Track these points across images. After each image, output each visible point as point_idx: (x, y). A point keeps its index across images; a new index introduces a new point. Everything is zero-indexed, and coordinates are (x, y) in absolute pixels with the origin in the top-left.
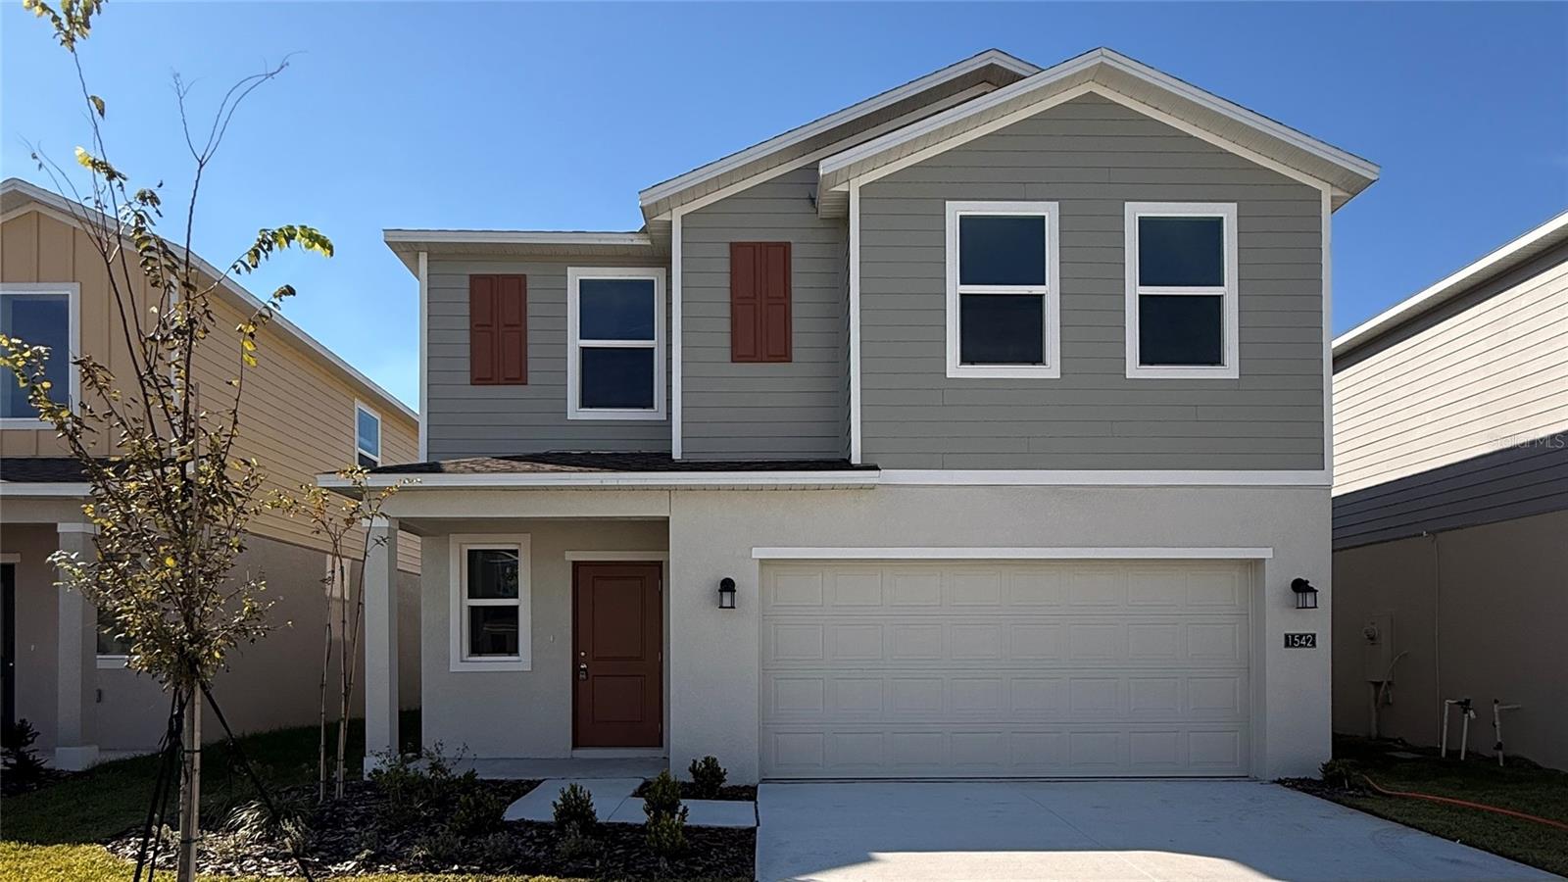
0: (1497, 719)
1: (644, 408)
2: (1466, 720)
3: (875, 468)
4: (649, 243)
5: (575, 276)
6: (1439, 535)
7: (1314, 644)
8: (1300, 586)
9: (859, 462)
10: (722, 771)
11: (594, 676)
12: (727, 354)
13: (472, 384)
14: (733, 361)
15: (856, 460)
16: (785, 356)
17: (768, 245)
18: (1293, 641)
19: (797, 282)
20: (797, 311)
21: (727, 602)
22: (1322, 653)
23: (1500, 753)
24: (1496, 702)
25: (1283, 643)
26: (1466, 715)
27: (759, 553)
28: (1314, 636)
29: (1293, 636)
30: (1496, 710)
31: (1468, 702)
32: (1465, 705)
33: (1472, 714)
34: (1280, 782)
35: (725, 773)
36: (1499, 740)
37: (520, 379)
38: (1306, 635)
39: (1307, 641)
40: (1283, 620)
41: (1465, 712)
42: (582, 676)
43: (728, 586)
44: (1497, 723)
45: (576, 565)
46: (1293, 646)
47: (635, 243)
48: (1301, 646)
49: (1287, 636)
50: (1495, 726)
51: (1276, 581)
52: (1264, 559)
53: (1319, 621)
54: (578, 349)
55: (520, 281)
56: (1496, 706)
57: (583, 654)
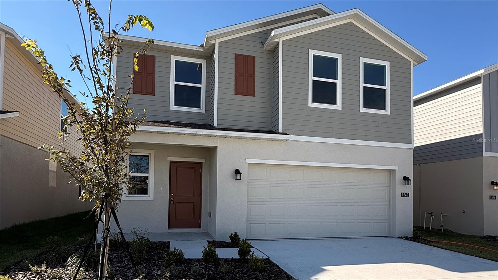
0: (442, 218)
1: (197, 108)
2: (431, 218)
3: (286, 134)
4: (202, 50)
5: (174, 59)
6: (421, 165)
7: (408, 196)
8: (406, 179)
9: (281, 132)
10: (239, 237)
11: (176, 203)
12: (233, 91)
13: (133, 93)
14: (235, 94)
15: (280, 131)
16: (253, 95)
17: (248, 56)
18: (403, 195)
19: (257, 69)
20: (257, 79)
21: (238, 178)
22: (410, 200)
23: (442, 228)
24: (441, 213)
25: (401, 195)
26: (432, 217)
27: (248, 161)
28: (409, 193)
29: (403, 193)
30: (441, 216)
31: (432, 213)
32: (431, 214)
33: (433, 216)
34: (400, 238)
35: (240, 238)
36: (442, 224)
37: (152, 93)
38: (407, 193)
39: (407, 195)
40: (401, 188)
41: (431, 216)
42: (172, 202)
43: (237, 172)
44: (442, 219)
45: (171, 162)
46: (403, 196)
47: (198, 50)
48: (405, 196)
49: (402, 193)
50: (441, 220)
51: (399, 177)
52: (396, 170)
53: (409, 189)
54: (174, 85)
55: (153, 58)
56: (441, 214)
57: (172, 194)
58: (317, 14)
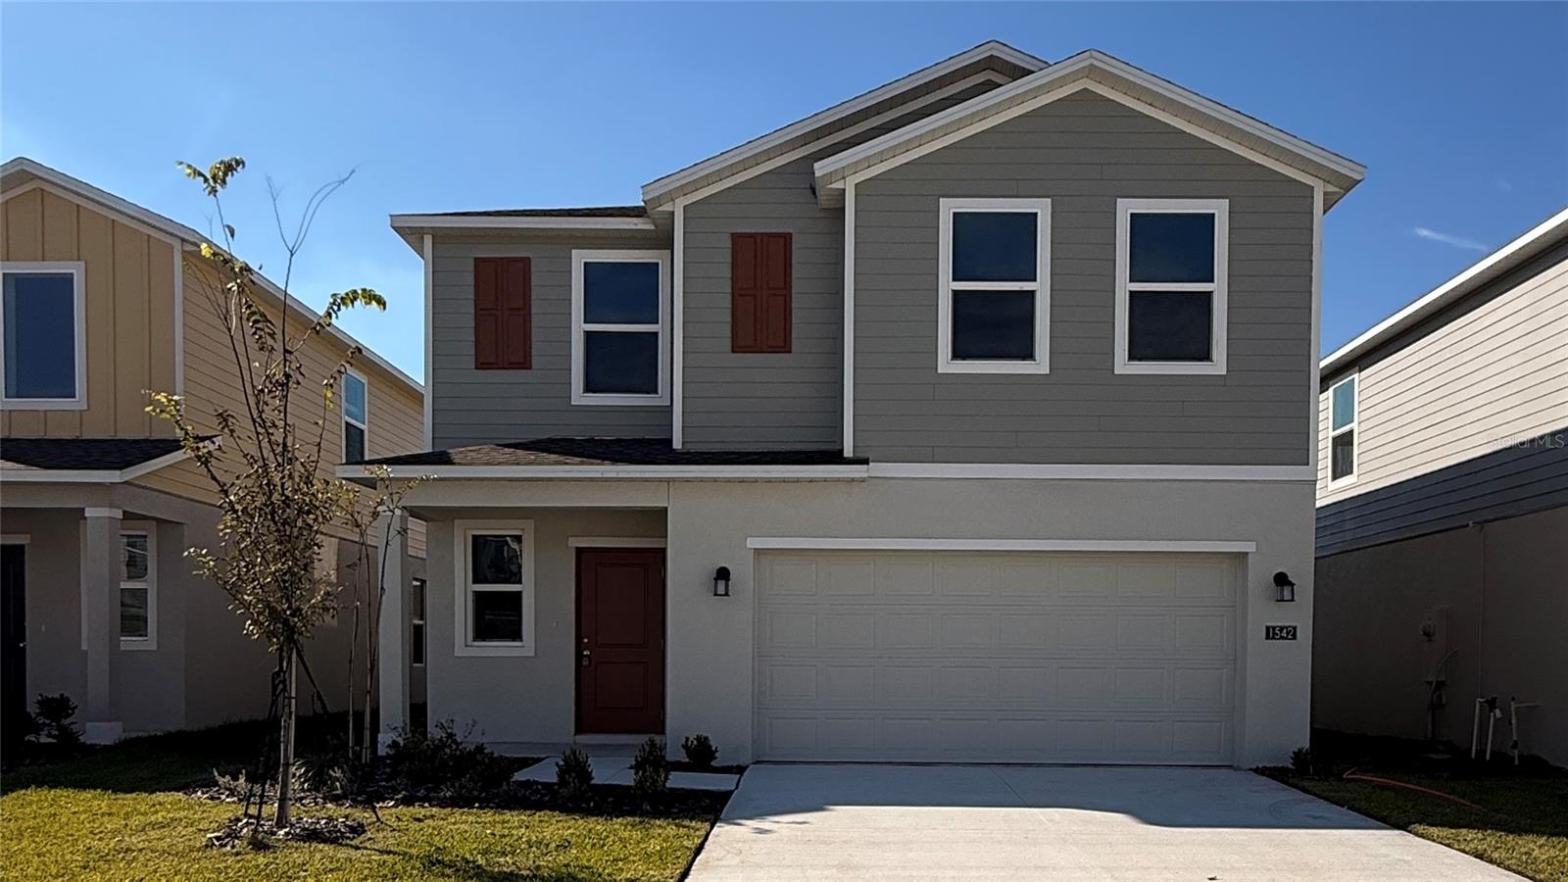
0: (1514, 717)
1: (648, 393)
2: (1492, 719)
3: (865, 462)
4: (653, 228)
5: (580, 258)
6: (1485, 525)
7: (1294, 637)
8: (1281, 580)
9: (851, 455)
10: (714, 748)
11: (597, 663)
12: (727, 343)
13: (476, 368)
14: (733, 352)
15: (848, 453)
16: (786, 348)
17: (770, 235)
18: (1274, 634)
19: (797, 272)
20: (796, 302)
21: (721, 589)
22: (1301, 650)
23: (1516, 752)
24: (1513, 699)
25: (1264, 636)
26: (1492, 714)
27: (754, 543)
28: (1295, 628)
29: (1274, 628)
30: (1513, 708)
31: (1494, 699)
32: (1492, 704)
33: (1498, 712)
34: (1257, 771)
35: (716, 751)
36: (1515, 738)
37: (525, 364)
38: (1287, 628)
39: (1288, 633)
40: (1265, 613)
41: (1491, 711)
42: (585, 662)
43: (723, 574)
44: (1514, 721)
45: (579, 551)
46: (1273, 638)
47: (639, 227)
48: (1282, 638)
49: (1268, 628)
50: (1511, 724)
51: (1260, 574)
52: (1247, 553)
53: (1300, 614)
54: (582, 333)
55: (524, 265)
56: (1513, 703)
57: (586, 640)
58: (993, 70)
